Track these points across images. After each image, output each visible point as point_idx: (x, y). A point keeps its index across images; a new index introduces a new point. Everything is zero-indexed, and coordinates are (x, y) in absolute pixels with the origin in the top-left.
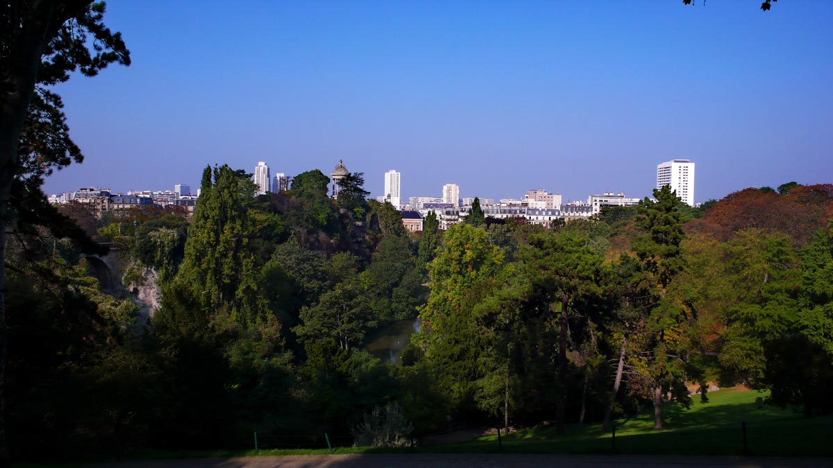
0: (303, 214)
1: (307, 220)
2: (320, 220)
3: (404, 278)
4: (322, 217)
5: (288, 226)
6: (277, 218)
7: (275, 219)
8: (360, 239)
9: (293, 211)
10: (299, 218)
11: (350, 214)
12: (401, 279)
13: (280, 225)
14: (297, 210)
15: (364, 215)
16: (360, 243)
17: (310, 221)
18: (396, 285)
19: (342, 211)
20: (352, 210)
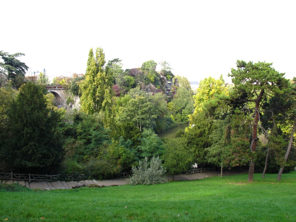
0: (143, 77)
1: (145, 79)
2: (151, 79)
3: (187, 105)
4: (152, 79)
5: (136, 81)
6: (132, 78)
7: (131, 78)
8: (169, 89)
9: (139, 75)
10: (141, 78)
11: (165, 78)
12: (186, 106)
13: (133, 81)
14: (141, 75)
15: (171, 79)
16: (169, 90)
17: (147, 80)
18: (184, 108)
19: (162, 76)
20: (166, 76)
